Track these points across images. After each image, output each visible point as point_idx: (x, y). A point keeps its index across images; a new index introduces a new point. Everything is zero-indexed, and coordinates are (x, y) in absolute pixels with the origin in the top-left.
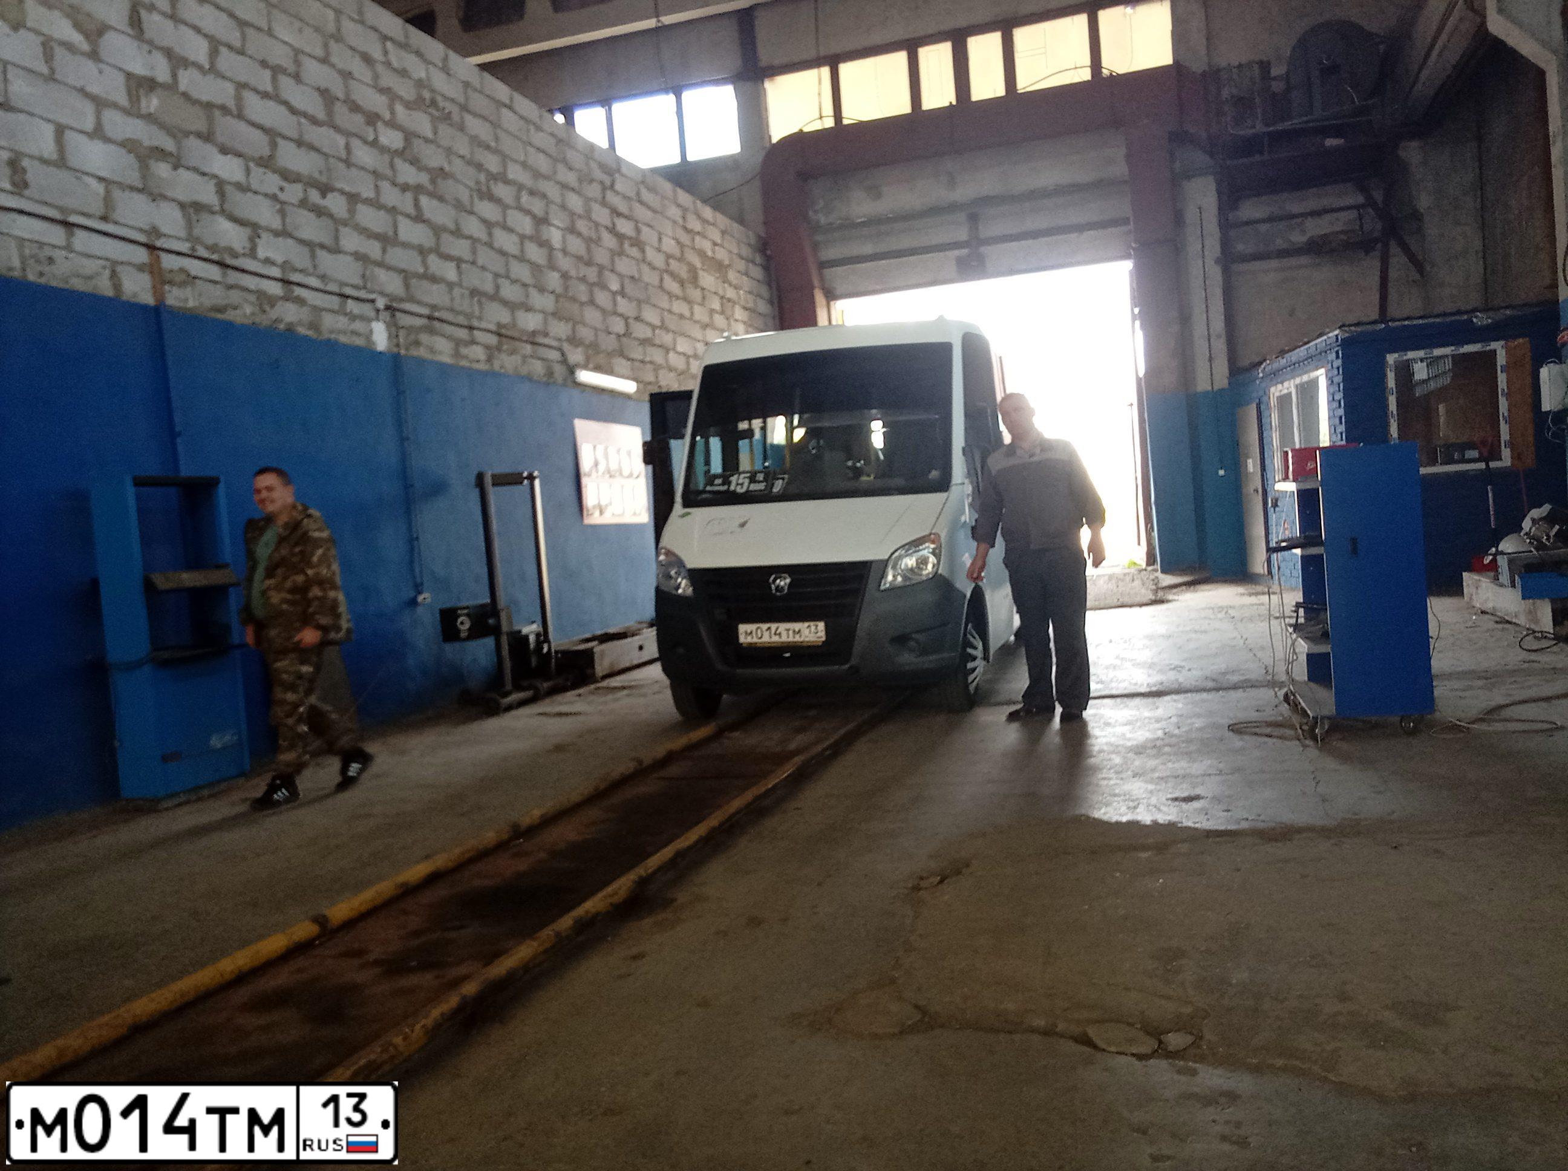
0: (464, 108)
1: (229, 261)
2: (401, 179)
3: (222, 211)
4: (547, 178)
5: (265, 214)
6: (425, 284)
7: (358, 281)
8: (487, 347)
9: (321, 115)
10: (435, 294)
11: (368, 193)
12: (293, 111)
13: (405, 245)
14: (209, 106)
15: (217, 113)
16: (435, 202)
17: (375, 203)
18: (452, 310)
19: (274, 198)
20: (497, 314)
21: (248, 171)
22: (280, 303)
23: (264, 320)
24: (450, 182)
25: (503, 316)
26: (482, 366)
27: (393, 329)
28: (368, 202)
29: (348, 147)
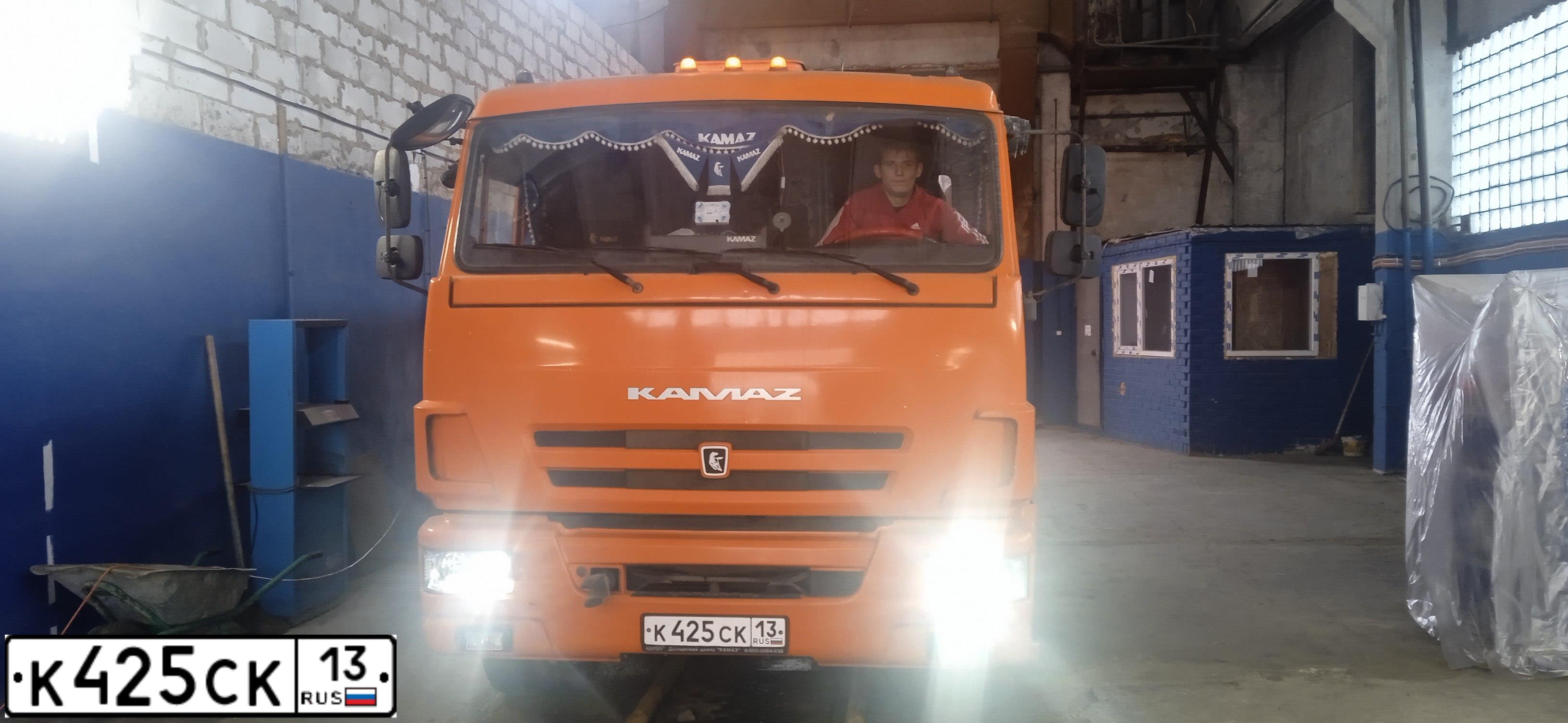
2: (434, 31)
3: (322, 64)
5: (350, 67)
11: (413, 44)
16: (454, 51)
17: (415, 52)
19: (355, 51)
21: (339, 27)
22: (355, 148)
23: (344, 165)
24: (464, 31)
27: (423, 171)
28: (411, 51)
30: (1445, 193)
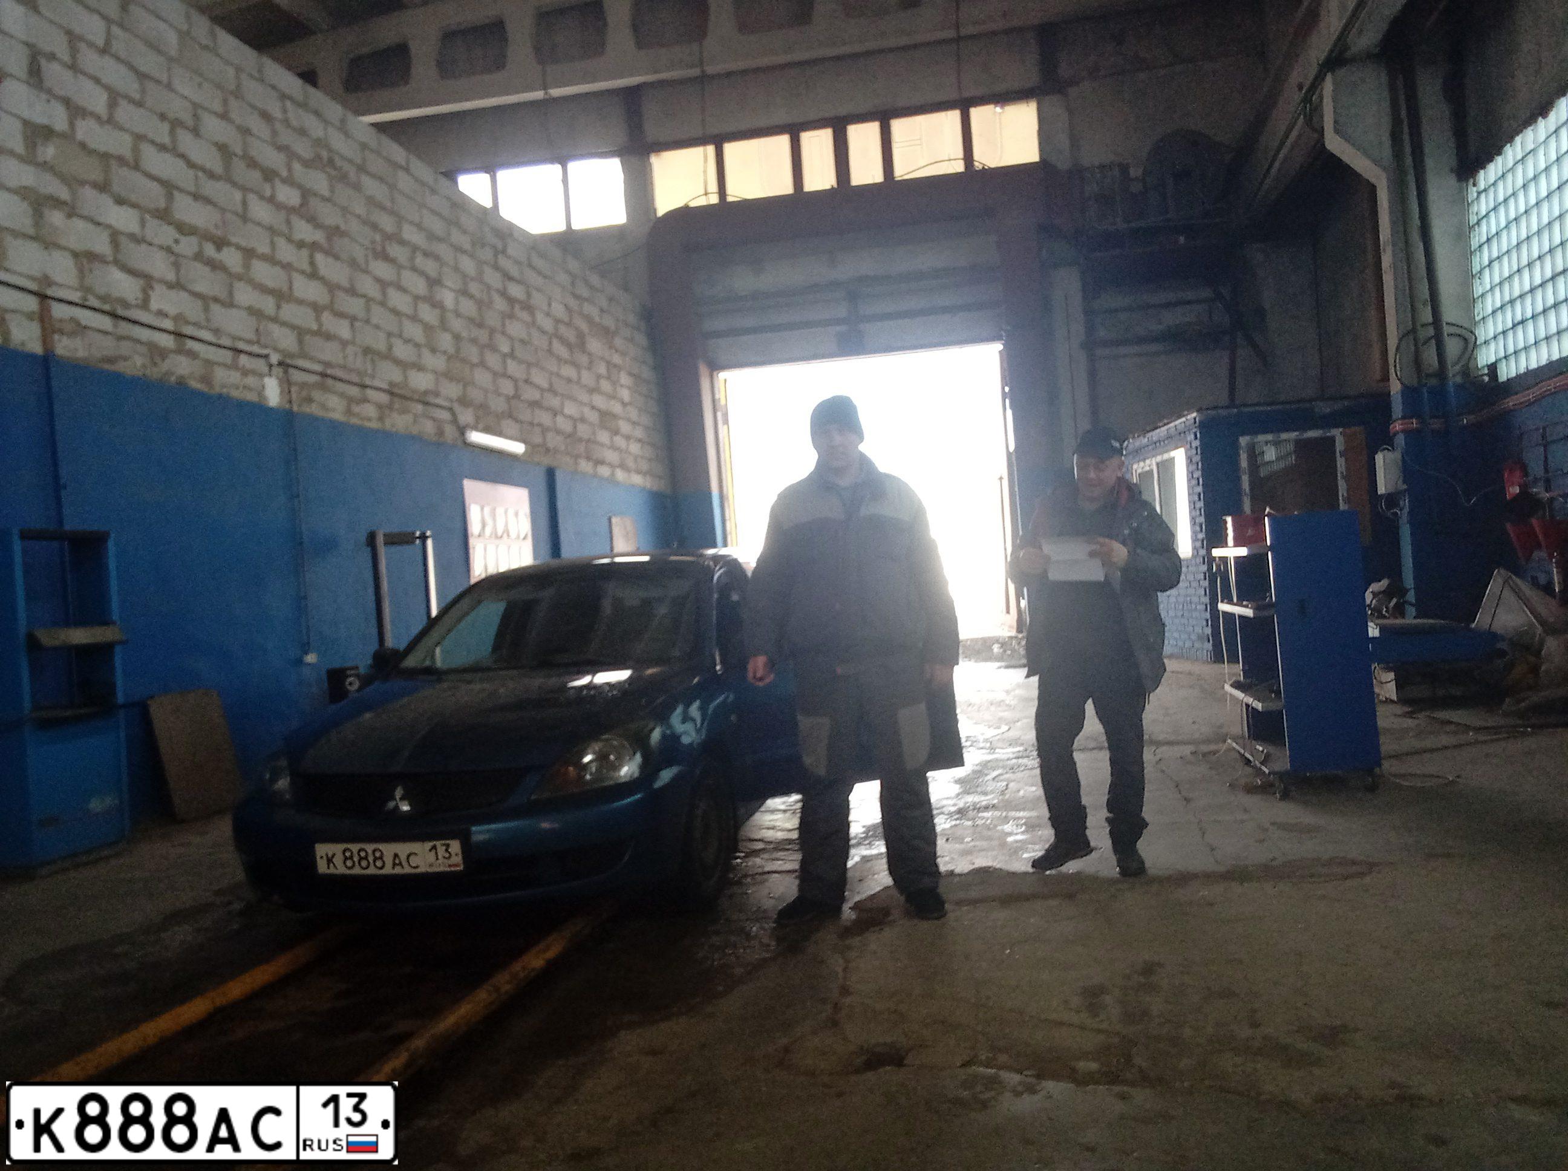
0: (362, 169)
1: (120, 311)
2: (298, 236)
3: (116, 262)
4: (440, 240)
5: (159, 266)
6: (318, 342)
7: (251, 336)
8: (380, 407)
9: (218, 168)
10: (329, 352)
11: (263, 248)
12: (191, 165)
13: (301, 302)
14: (105, 157)
15: (113, 162)
16: (330, 260)
17: (271, 259)
18: (344, 367)
19: (169, 250)
20: (389, 373)
21: (143, 223)
22: (172, 356)
23: (154, 373)
24: (346, 240)
25: (394, 374)
26: (374, 425)
27: (285, 386)
28: (264, 258)
29: (244, 203)
30: (1465, 340)
